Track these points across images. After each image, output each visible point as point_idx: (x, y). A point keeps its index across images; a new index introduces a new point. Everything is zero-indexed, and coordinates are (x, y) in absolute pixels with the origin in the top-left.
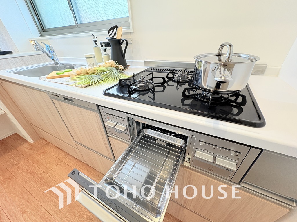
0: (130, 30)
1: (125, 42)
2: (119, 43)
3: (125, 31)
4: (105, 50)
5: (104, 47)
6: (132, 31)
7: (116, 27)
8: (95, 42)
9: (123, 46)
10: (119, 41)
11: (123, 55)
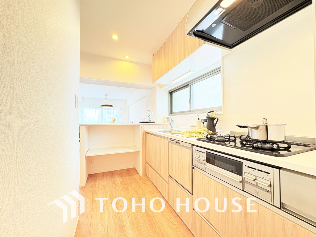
0: (222, 113)
1: (216, 119)
2: (213, 119)
3: (217, 113)
4: (203, 123)
5: (203, 122)
6: (223, 113)
7: (213, 111)
8: (199, 118)
9: (215, 121)
10: (213, 118)
11: (214, 126)
